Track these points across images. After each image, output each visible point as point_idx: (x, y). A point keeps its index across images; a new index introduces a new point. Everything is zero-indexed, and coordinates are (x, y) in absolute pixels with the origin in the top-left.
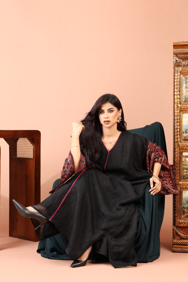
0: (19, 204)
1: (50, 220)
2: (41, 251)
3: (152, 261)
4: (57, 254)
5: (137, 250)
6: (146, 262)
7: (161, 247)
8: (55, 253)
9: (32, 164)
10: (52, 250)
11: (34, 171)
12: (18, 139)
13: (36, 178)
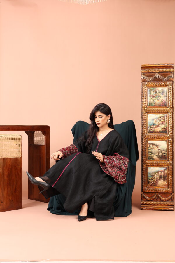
0: (30, 175)
1: (53, 186)
2: (50, 209)
3: (127, 216)
4: (62, 211)
5: (116, 208)
6: (123, 217)
7: (132, 206)
8: (60, 210)
9: (44, 149)
10: (58, 208)
11: (45, 154)
12: (34, 132)
13: (46, 158)
